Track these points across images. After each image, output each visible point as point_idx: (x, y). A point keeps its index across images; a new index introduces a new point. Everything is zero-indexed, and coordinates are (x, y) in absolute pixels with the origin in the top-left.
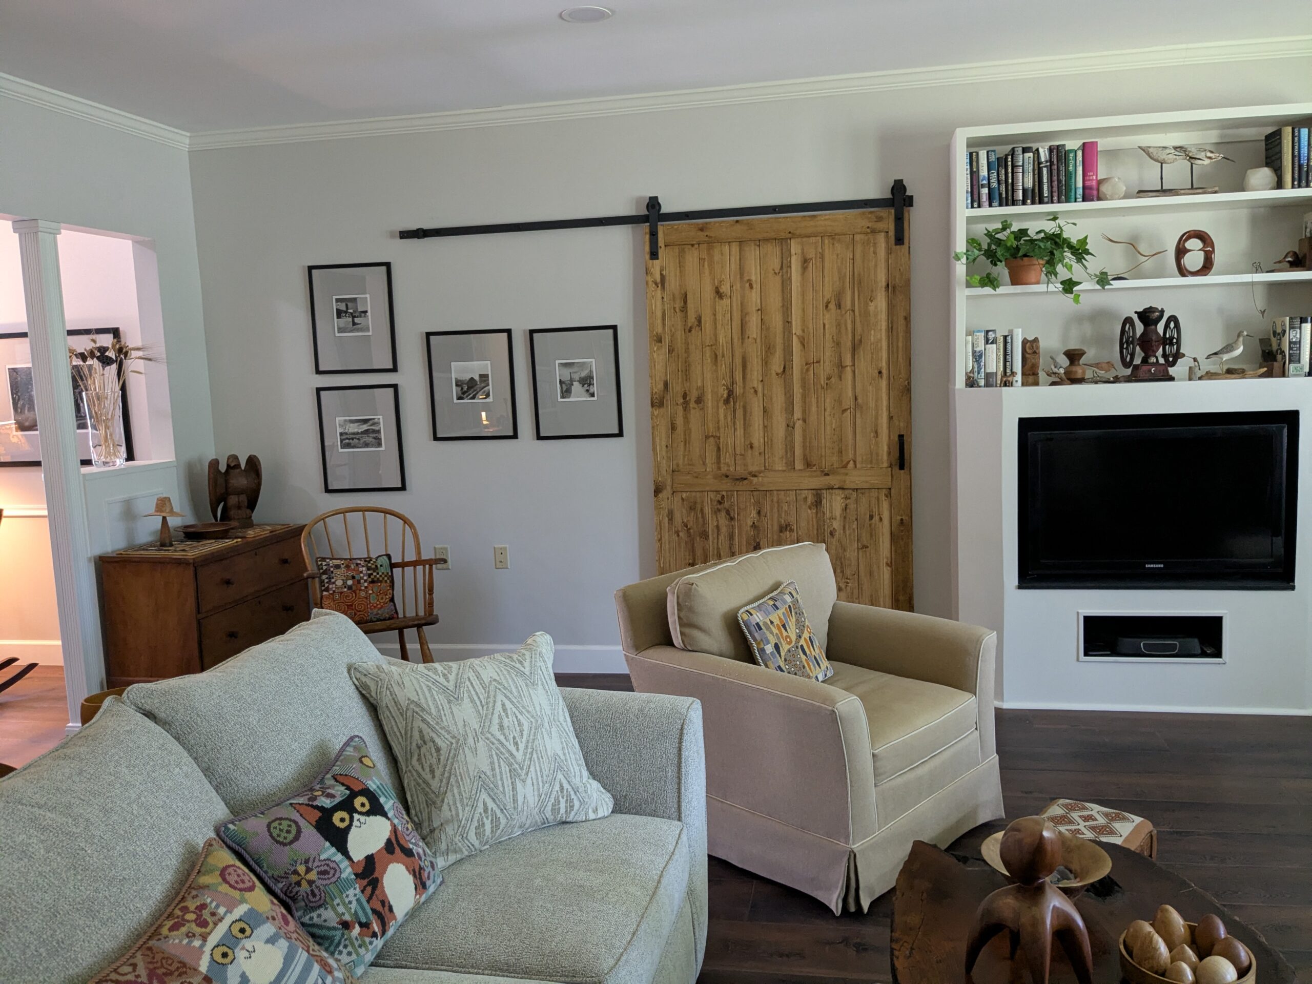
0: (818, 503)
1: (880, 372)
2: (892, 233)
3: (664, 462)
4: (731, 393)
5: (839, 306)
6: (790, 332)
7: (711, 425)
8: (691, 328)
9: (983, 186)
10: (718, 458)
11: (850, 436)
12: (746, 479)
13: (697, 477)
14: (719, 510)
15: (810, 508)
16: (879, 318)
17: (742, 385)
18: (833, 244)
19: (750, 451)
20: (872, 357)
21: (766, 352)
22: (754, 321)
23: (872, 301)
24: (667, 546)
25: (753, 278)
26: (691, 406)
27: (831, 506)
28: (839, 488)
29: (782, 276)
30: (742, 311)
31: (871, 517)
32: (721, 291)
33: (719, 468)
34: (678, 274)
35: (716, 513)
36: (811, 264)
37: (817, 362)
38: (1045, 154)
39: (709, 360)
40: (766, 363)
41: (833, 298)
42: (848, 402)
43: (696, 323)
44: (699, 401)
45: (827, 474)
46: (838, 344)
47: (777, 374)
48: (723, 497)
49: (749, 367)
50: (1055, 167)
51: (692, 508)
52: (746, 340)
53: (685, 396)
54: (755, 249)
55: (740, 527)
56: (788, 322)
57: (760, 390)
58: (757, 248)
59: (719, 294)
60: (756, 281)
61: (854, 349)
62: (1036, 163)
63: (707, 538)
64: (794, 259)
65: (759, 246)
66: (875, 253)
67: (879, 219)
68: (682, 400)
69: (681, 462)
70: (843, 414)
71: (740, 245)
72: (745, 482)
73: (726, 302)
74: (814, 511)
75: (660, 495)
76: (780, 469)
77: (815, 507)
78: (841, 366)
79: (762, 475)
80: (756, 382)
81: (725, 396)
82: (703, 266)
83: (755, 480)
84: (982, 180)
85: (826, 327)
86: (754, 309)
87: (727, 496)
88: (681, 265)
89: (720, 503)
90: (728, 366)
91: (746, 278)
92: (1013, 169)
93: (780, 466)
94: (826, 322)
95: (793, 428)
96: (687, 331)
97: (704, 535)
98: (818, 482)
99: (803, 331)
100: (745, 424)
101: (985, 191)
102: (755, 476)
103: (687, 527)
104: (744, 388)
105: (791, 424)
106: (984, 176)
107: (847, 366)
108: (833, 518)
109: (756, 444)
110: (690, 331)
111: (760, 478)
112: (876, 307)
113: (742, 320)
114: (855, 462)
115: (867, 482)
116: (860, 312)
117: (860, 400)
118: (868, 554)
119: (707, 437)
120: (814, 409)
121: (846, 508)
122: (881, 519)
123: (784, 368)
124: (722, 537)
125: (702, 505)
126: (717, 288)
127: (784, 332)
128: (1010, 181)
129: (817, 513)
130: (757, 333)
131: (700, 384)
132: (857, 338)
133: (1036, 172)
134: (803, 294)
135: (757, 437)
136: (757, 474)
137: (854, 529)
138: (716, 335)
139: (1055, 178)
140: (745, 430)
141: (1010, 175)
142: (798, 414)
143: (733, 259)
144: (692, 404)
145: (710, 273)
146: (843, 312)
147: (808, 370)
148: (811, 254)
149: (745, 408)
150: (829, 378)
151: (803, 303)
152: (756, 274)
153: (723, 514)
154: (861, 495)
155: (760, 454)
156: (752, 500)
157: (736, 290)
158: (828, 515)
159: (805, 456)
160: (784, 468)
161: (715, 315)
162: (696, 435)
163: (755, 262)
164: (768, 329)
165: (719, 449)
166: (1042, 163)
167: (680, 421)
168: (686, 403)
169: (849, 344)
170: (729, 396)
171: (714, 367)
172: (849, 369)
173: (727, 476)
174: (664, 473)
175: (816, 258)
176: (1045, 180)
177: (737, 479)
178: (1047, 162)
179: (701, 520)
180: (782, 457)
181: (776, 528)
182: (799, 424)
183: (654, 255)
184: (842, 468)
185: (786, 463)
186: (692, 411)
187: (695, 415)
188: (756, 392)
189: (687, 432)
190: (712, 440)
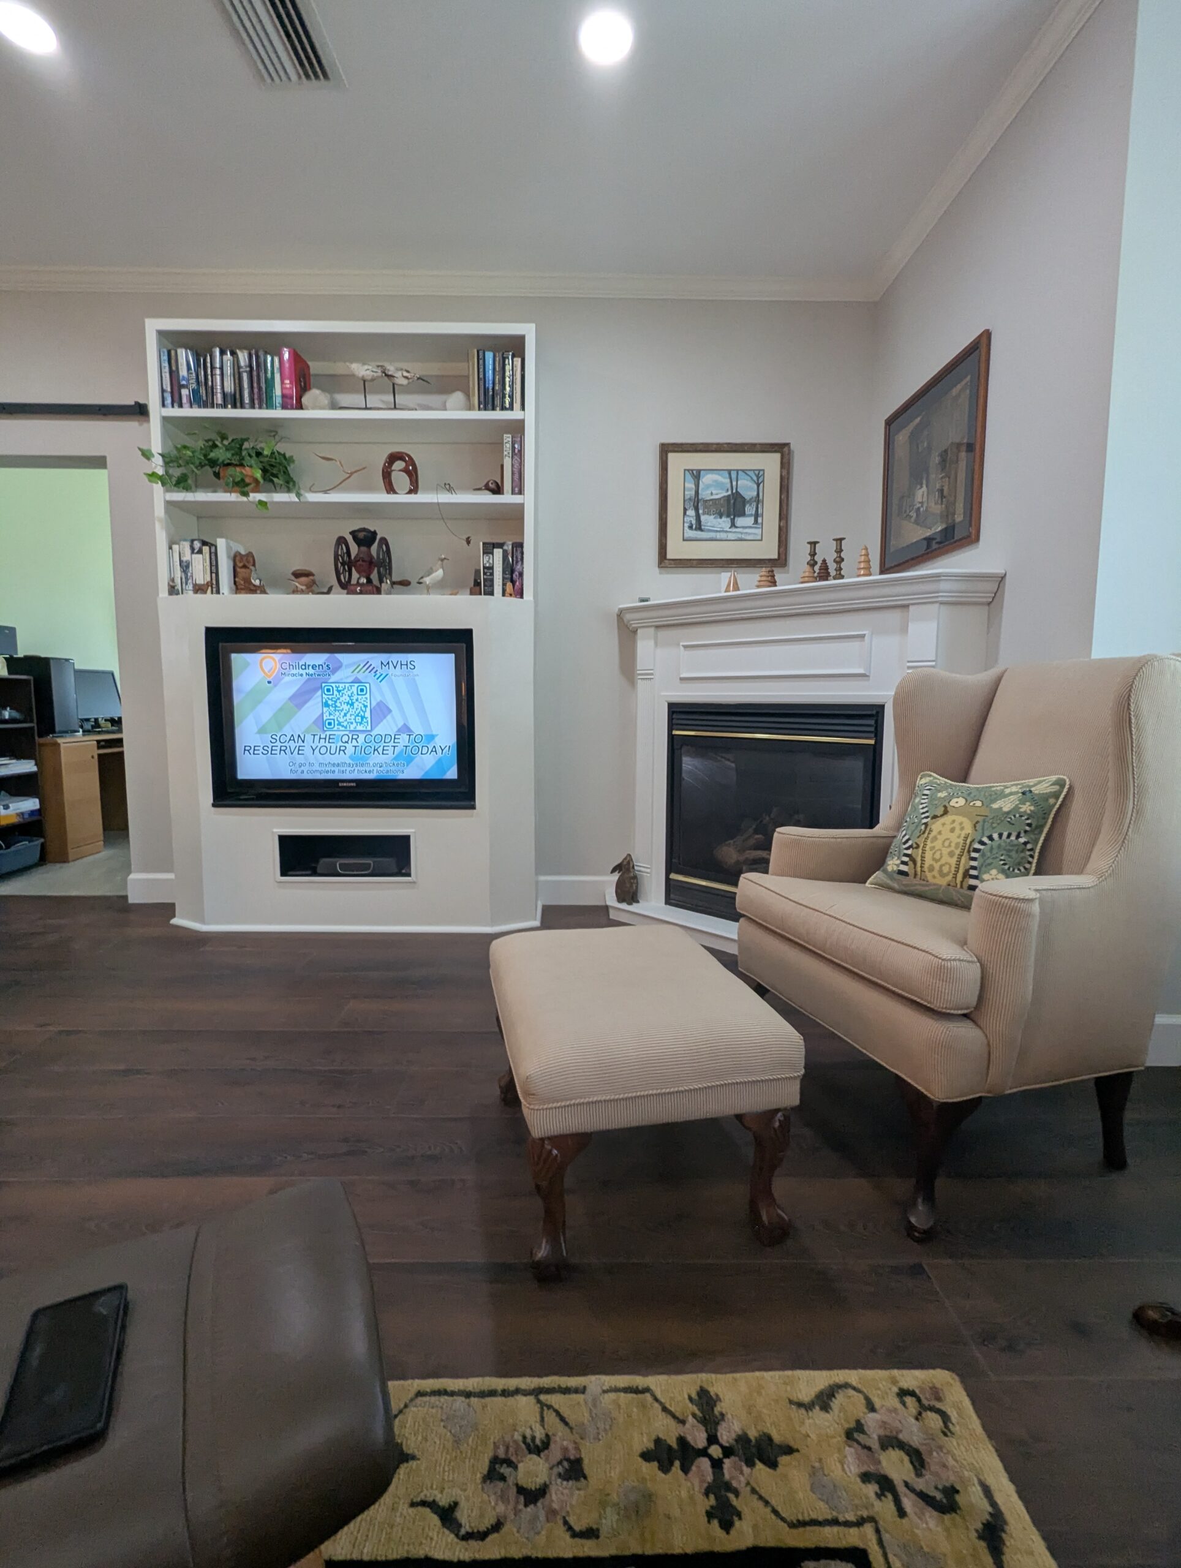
9: (184, 386)
38: (245, 359)
50: (255, 374)
62: (236, 368)
84: (182, 380)
92: (212, 371)
101: (185, 392)
106: (183, 377)
128: (210, 383)
133: (237, 376)
139: (255, 385)
141: (209, 377)
166: (242, 367)
176: (245, 385)
178: (246, 366)
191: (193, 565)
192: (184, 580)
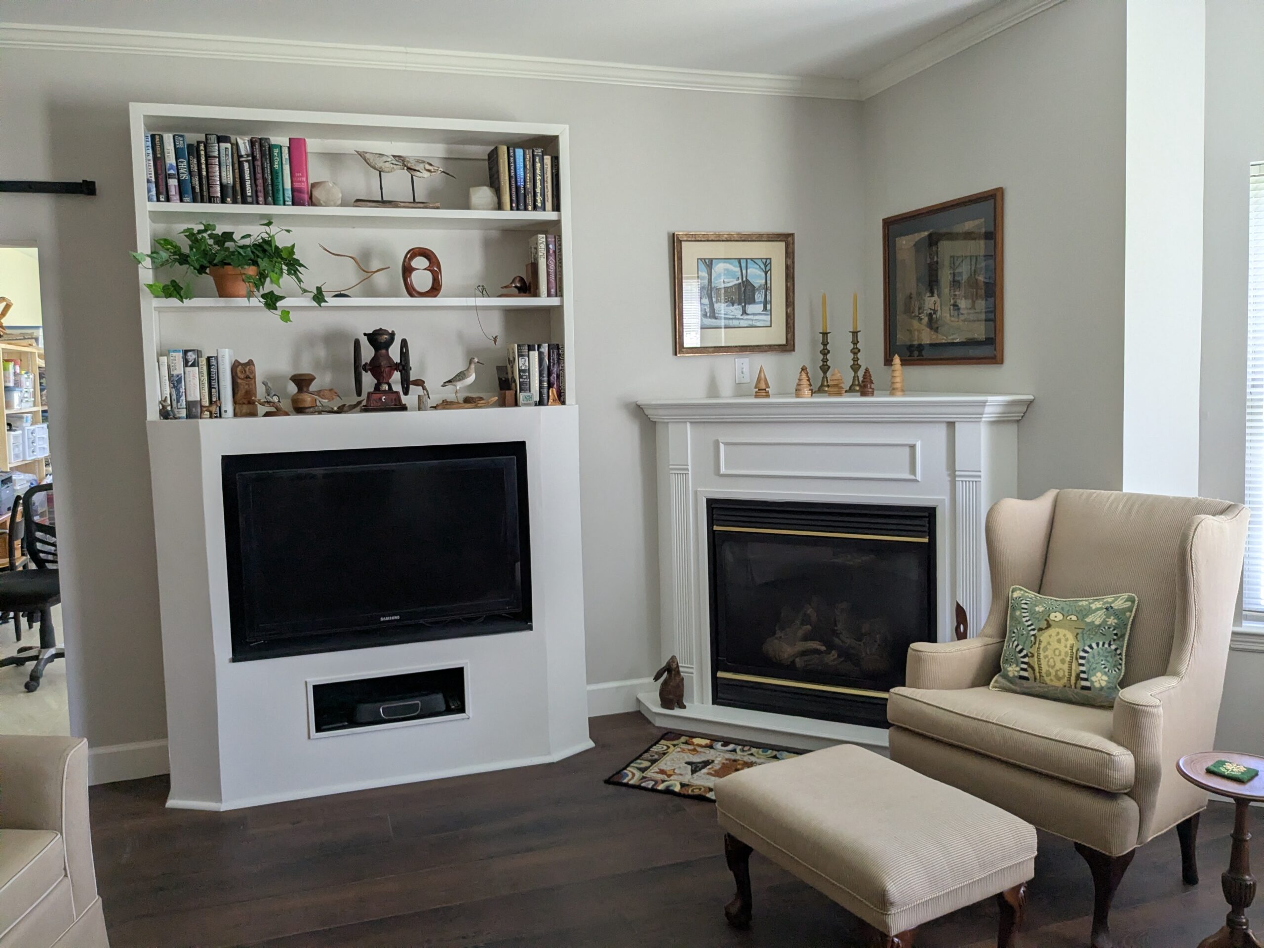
9: (171, 176)
38: (246, 146)
50: (258, 163)
62: (235, 155)
84: (169, 169)
92: (206, 160)
101: (173, 183)
106: (171, 165)
128: (204, 173)
133: (236, 166)
139: (259, 176)
141: (204, 166)
166: (242, 156)
176: (247, 176)
178: (248, 156)
191: (187, 379)
192: (174, 397)
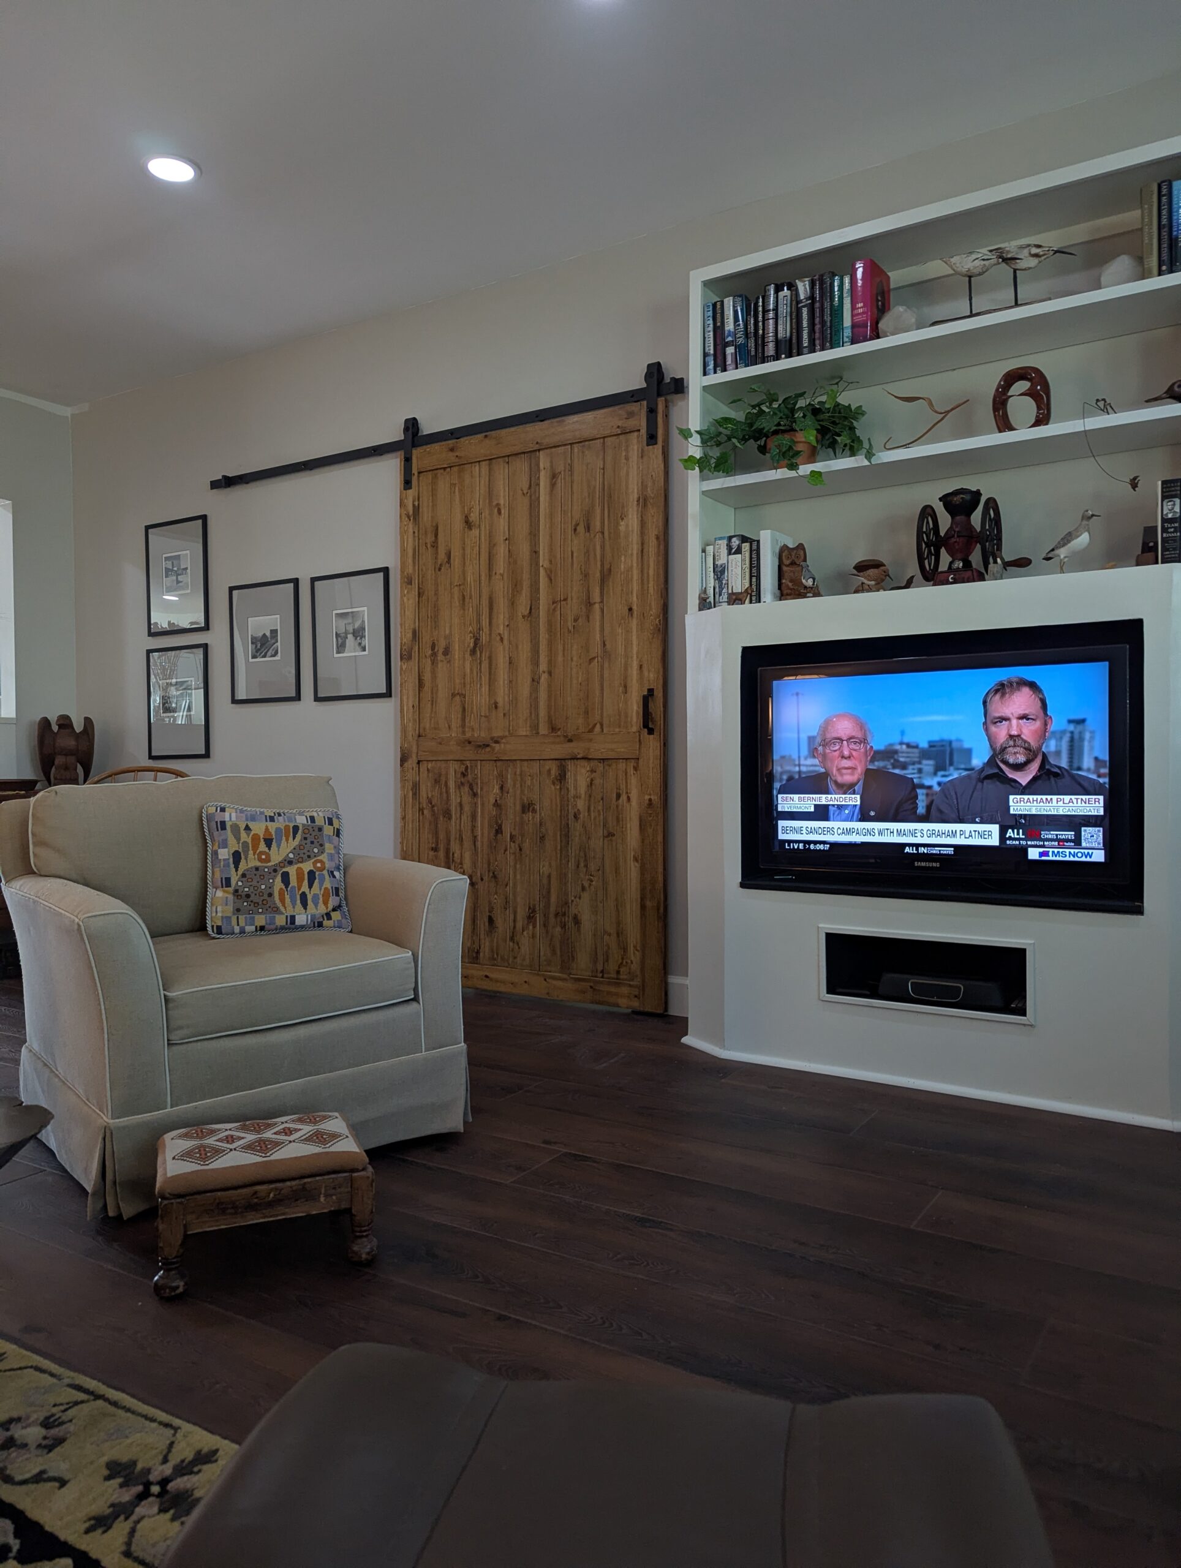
0: (562, 777)
1: (630, 609)
2: (644, 431)
3: (410, 724)
4: (477, 641)
5: (588, 529)
6: (537, 564)
7: (457, 681)
8: (441, 565)
9: (728, 344)
10: (463, 719)
11: (598, 693)
12: (488, 746)
13: (440, 744)
14: (462, 784)
15: (554, 784)
16: (630, 540)
17: (488, 632)
18: (583, 452)
19: (494, 711)
20: (622, 590)
21: (513, 590)
22: (502, 551)
23: (622, 519)
24: (410, 826)
25: (502, 502)
26: (439, 658)
27: (576, 780)
28: (583, 758)
29: (531, 496)
30: (490, 541)
31: (618, 796)
32: (471, 520)
33: (464, 733)
34: (431, 504)
35: (459, 788)
36: (559, 480)
37: (565, 600)
38: (805, 289)
39: (457, 604)
40: (513, 604)
41: (582, 519)
42: (596, 649)
43: (446, 560)
44: (446, 652)
45: (570, 741)
46: (586, 576)
47: (524, 617)
48: (467, 768)
49: (495, 610)
50: (817, 305)
51: (437, 781)
52: (493, 578)
53: (433, 647)
54: (504, 468)
55: (483, 804)
56: (535, 552)
57: (506, 637)
58: (507, 466)
59: (468, 524)
60: (504, 505)
61: (603, 581)
62: (794, 303)
63: (450, 818)
64: (542, 474)
65: (508, 463)
66: (627, 458)
67: (631, 415)
68: (430, 652)
69: (428, 726)
70: (590, 663)
71: (490, 465)
72: (488, 749)
73: (475, 532)
74: (558, 787)
75: (406, 765)
76: (524, 734)
77: (558, 783)
78: (589, 604)
79: (504, 741)
80: (502, 627)
81: (472, 645)
82: (454, 492)
83: (497, 746)
84: (727, 337)
85: (575, 554)
86: (502, 538)
87: (471, 766)
88: (434, 493)
89: (464, 775)
90: (475, 609)
91: (494, 503)
92: (763, 317)
93: (523, 732)
94: (575, 549)
95: (538, 683)
96: (437, 570)
97: (447, 814)
98: (562, 750)
99: (551, 562)
100: (490, 679)
101: (730, 350)
102: (497, 742)
103: (431, 804)
104: (490, 634)
105: (536, 677)
106: (729, 331)
107: (595, 603)
108: (576, 797)
109: (500, 704)
110: (440, 569)
111: (502, 745)
112: (627, 526)
113: (490, 553)
114: (602, 725)
115: (612, 750)
116: (610, 533)
117: (608, 646)
118: (614, 844)
119: (453, 695)
120: (560, 659)
121: (591, 784)
122: (629, 799)
123: (531, 609)
124: (464, 817)
125: (447, 778)
126: (466, 517)
127: (531, 565)
128: (761, 332)
129: (561, 788)
130: (504, 567)
131: (447, 632)
132: (607, 567)
133: (794, 314)
134: (551, 516)
135: (502, 696)
136: (499, 739)
137: (599, 811)
138: (464, 573)
139: (817, 320)
140: (489, 686)
142: (543, 666)
143: (482, 482)
144: (440, 657)
145: (461, 500)
146: (592, 536)
147: (554, 610)
148: (560, 467)
149: (490, 658)
150: (576, 620)
151: (551, 527)
152: (504, 496)
153: (466, 789)
154: (607, 767)
155: (504, 715)
156: (495, 773)
157: (485, 518)
158: (572, 792)
159: (550, 717)
160: (528, 733)
161: (464, 549)
162: (443, 694)
163: (504, 484)
164: (515, 562)
165: (464, 709)
166: (801, 301)
167: (427, 677)
168: (434, 654)
169: (598, 575)
170: (476, 644)
171: (462, 611)
172: (597, 606)
173: (470, 742)
174: (410, 738)
175: (565, 471)
176: (805, 324)
177: (479, 746)
178: (807, 299)
179: (445, 795)
180: (526, 719)
181: (518, 808)
182: (544, 678)
183: (407, 484)
184: (589, 732)
185: (530, 726)
186: (440, 665)
187: (442, 667)
188: (502, 639)
189: (434, 690)
190: (458, 698)
191: (730, 569)
192: (717, 590)
